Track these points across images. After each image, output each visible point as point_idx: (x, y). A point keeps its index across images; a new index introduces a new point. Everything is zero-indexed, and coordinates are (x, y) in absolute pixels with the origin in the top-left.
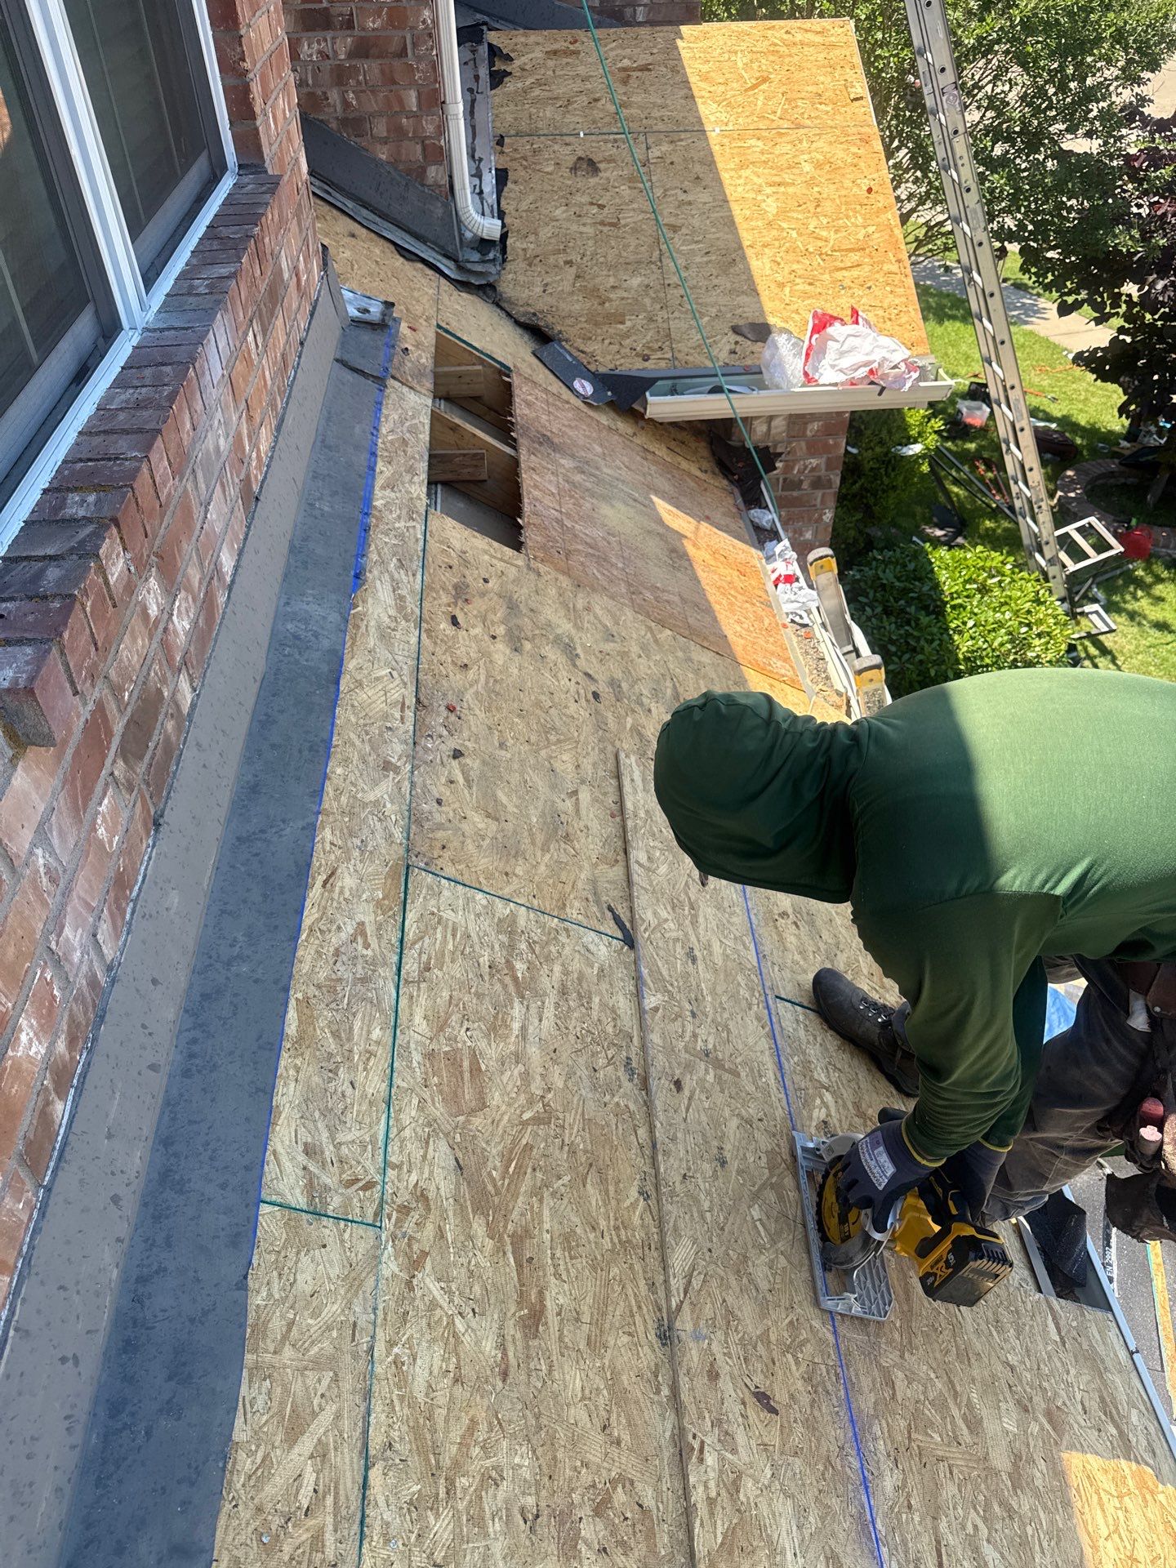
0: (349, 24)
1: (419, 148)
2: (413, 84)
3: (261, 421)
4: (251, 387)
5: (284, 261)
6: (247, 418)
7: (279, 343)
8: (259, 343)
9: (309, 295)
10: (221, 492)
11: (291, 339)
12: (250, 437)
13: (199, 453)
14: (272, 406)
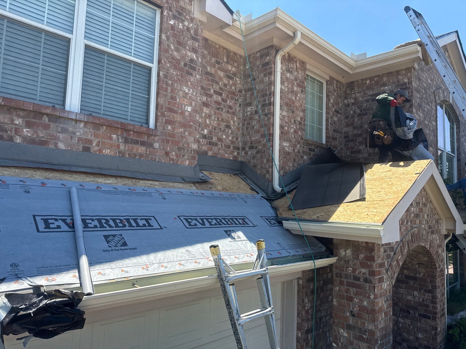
2: (265, 158)
3: (108, 148)
4: (106, 141)
5: (156, 145)
6: (99, 142)
7: (137, 150)
8: (120, 140)
9: (175, 162)
10: (69, 137)
11: (150, 156)
12: (98, 145)
13: (61, 125)
14: (120, 152)
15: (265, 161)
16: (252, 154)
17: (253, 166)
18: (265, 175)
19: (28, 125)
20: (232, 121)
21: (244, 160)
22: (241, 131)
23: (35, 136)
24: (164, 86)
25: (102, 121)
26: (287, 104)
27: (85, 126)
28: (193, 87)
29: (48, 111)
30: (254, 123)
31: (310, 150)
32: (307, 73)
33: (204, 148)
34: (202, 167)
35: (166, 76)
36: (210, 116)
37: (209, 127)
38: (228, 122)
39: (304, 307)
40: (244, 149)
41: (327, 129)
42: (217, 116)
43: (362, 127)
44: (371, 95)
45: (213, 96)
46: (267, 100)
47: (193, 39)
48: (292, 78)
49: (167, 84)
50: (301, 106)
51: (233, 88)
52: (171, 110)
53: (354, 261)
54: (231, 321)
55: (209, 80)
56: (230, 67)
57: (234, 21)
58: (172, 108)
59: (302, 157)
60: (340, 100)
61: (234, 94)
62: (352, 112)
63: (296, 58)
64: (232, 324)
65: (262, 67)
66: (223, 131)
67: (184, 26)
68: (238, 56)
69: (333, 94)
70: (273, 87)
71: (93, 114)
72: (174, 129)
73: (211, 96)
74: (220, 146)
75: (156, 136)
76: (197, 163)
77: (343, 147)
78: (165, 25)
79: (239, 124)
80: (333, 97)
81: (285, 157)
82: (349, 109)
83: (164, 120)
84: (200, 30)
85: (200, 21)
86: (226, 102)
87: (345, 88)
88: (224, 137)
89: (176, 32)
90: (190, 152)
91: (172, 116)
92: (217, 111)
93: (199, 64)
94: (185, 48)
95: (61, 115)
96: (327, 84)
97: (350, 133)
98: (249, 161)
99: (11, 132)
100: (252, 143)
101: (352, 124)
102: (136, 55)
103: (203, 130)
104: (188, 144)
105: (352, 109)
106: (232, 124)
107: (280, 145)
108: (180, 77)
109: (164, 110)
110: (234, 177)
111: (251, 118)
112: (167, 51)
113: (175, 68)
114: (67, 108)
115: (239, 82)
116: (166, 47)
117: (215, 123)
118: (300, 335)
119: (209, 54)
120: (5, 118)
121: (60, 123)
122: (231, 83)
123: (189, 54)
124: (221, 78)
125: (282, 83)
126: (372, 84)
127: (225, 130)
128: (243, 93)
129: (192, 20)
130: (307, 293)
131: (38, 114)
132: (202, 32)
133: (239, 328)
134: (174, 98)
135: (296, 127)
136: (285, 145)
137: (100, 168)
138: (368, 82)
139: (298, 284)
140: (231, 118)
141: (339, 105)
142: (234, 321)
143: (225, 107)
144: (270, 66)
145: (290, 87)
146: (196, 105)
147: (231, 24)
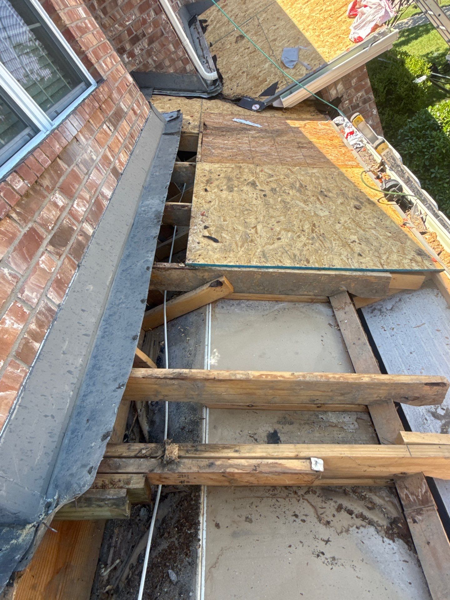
0: (144, 35)
1: (180, 62)
2: (170, 42)
4: (110, 142)
5: (123, 106)
6: (109, 151)
7: (126, 130)
8: (112, 129)
11: (134, 128)
12: (113, 156)
13: (78, 159)
14: (126, 148)
15: (172, 48)
17: (156, 67)
19: (68, 194)
52: (81, 30)
53: (347, 92)
91: (89, 42)
98: (144, 65)
121: (75, 156)
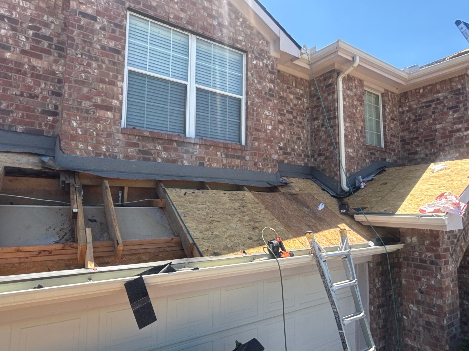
2: (333, 163)
3: (215, 163)
4: (214, 157)
5: (248, 158)
6: (209, 158)
7: (235, 163)
8: (223, 156)
9: (262, 170)
10: (190, 157)
11: (244, 167)
12: (208, 161)
13: (185, 148)
14: (223, 165)
15: (333, 166)
16: (320, 160)
17: (322, 170)
18: (334, 178)
19: (165, 149)
20: (302, 134)
21: (313, 166)
22: (309, 141)
23: (169, 157)
24: (251, 112)
25: (211, 143)
26: (349, 117)
27: (200, 148)
28: (273, 110)
29: (177, 139)
30: (321, 134)
31: (371, 153)
32: (365, 88)
33: (281, 158)
34: (282, 173)
35: (252, 104)
36: (284, 132)
37: (284, 140)
38: (299, 135)
39: (375, 286)
40: (313, 156)
41: (385, 135)
42: (290, 131)
43: (417, 131)
44: (425, 103)
45: (286, 115)
46: (332, 114)
47: (271, 72)
48: (352, 94)
49: (253, 110)
50: (361, 117)
51: (302, 107)
52: (257, 130)
53: (419, 246)
54: (326, 288)
55: (282, 103)
56: (298, 90)
57: (302, 54)
58: (258, 128)
59: (365, 160)
60: (395, 109)
61: (302, 111)
62: (407, 119)
63: (354, 77)
64: (326, 290)
65: (326, 88)
66: (296, 143)
67: (263, 63)
68: (304, 81)
69: (388, 104)
70: (336, 104)
71: (204, 138)
72: (259, 144)
73: (284, 115)
74: (293, 155)
75: (247, 151)
76: (277, 170)
77: (400, 149)
78: (250, 65)
79: (308, 135)
80: (389, 107)
81: (350, 162)
82: (404, 116)
83: (252, 138)
84: (275, 65)
85: (275, 58)
86: (296, 118)
87: (399, 98)
88: (296, 147)
89: (258, 69)
90: (272, 161)
91: (257, 135)
92: (289, 127)
93: (276, 92)
94: (265, 80)
95: (185, 141)
96: (383, 96)
97: (407, 137)
98: (318, 166)
99: (155, 155)
100: (320, 151)
101: (408, 129)
102: (230, 91)
103: (279, 143)
104: (270, 155)
105: (406, 116)
106: (302, 136)
107: (345, 151)
108: (262, 104)
109: (252, 130)
110: (306, 180)
111: (318, 130)
112: (252, 85)
113: (259, 97)
114: (187, 135)
115: (306, 102)
116: (252, 82)
117: (289, 137)
118: (372, 309)
119: (281, 82)
120: (151, 146)
121: (184, 146)
122: (299, 103)
123: (268, 85)
124: (291, 100)
125: (344, 99)
126: (426, 92)
127: (296, 141)
128: (310, 109)
129: (269, 58)
130: (377, 274)
131: (170, 141)
132: (277, 66)
133: (333, 293)
134: (258, 120)
135: (358, 135)
136: (349, 151)
137: (211, 178)
138: (421, 91)
139: (369, 266)
140: (301, 131)
141: (394, 113)
142: (328, 288)
143: (295, 123)
144: (333, 86)
145: (350, 102)
146: (275, 124)
147: (300, 57)
